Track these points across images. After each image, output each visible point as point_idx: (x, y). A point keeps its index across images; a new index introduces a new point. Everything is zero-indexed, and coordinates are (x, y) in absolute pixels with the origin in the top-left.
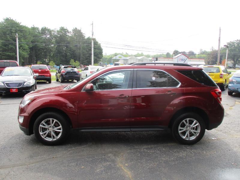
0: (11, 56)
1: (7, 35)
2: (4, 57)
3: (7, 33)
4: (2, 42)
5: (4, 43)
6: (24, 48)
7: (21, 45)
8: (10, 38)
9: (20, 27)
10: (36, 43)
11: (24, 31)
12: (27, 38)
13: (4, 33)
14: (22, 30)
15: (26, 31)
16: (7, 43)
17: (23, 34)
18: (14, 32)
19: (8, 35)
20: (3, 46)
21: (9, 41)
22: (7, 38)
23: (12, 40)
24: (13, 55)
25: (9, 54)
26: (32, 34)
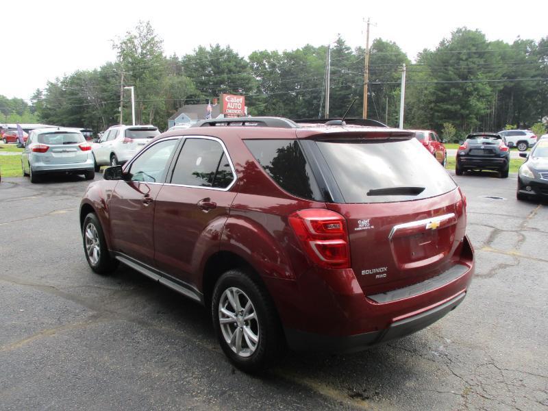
0: (452, 112)
1: (450, 68)
2: (439, 114)
3: (451, 62)
4: (436, 83)
5: (442, 84)
6: (481, 94)
7: (475, 87)
8: (455, 73)
9: (480, 46)
10: (519, 79)
11: (488, 52)
12: (494, 68)
13: (444, 63)
14: (484, 53)
15: (492, 54)
16: (446, 85)
17: (485, 61)
18: (464, 57)
19: (451, 66)
20: (439, 90)
21: (451, 79)
22: (447, 74)
23: (456, 77)
24: (456, 111)
25: (448, 108)
26: (513, 59)
